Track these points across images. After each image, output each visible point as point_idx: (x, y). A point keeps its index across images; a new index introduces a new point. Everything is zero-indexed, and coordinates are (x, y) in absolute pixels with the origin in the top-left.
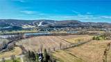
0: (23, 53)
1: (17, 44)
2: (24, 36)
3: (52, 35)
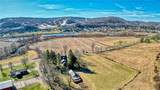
0: (40, 57)
2: (42, 38)
3: (81, 36)
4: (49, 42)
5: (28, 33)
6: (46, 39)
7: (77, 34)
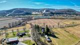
0: (32, 28)
1: (28, 22)
2: (33, 18)
3: (53, 18)
4: (37, 21)
5: (27, 16)
6: (35, 19)
7: (50, 17)
